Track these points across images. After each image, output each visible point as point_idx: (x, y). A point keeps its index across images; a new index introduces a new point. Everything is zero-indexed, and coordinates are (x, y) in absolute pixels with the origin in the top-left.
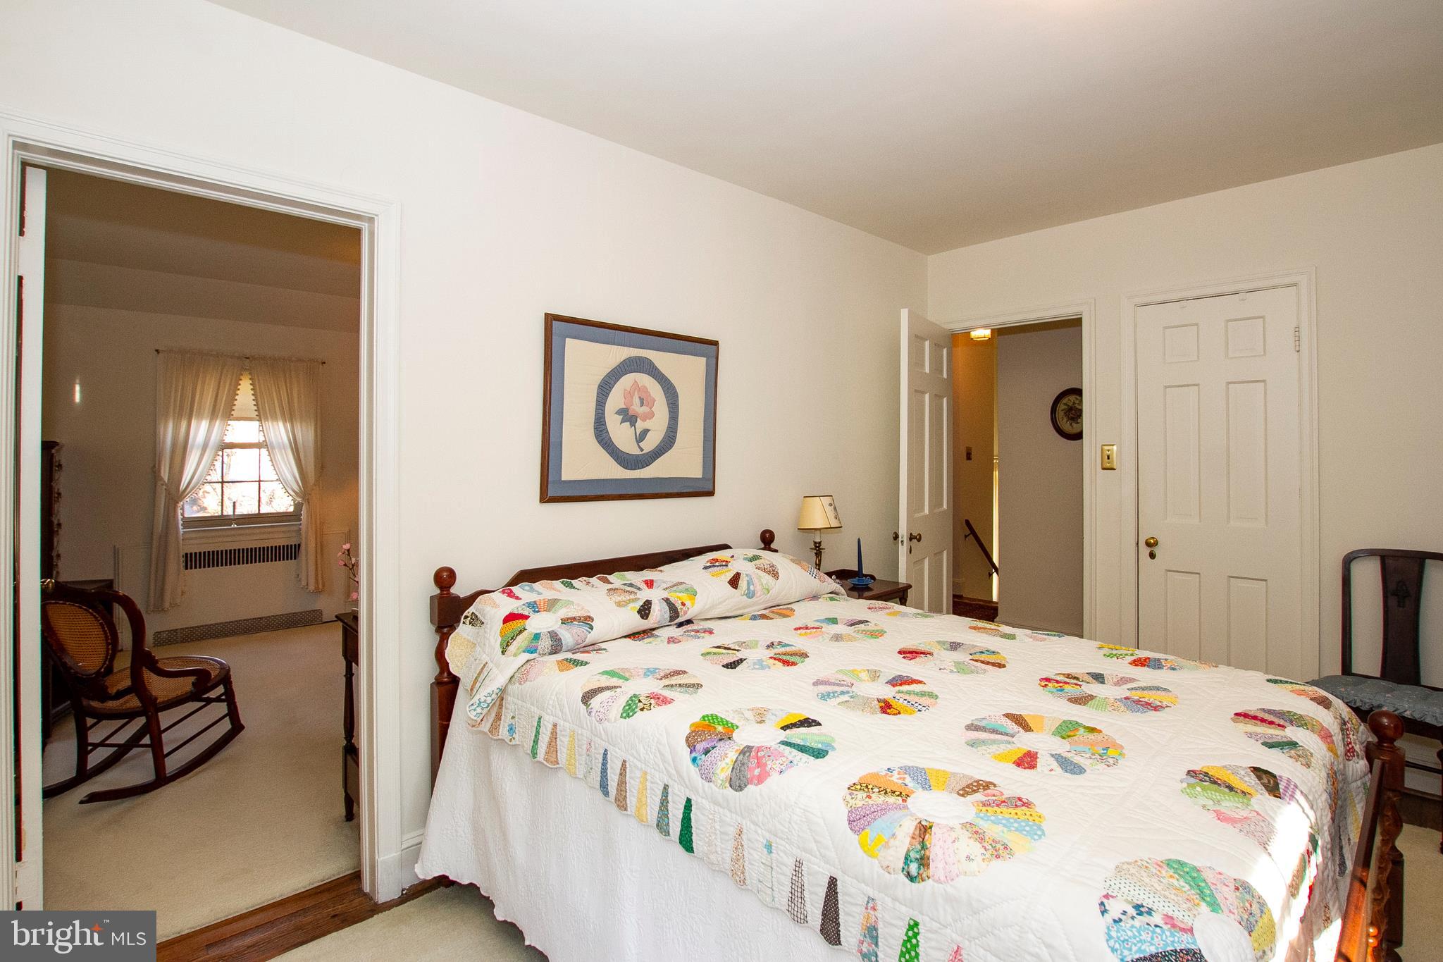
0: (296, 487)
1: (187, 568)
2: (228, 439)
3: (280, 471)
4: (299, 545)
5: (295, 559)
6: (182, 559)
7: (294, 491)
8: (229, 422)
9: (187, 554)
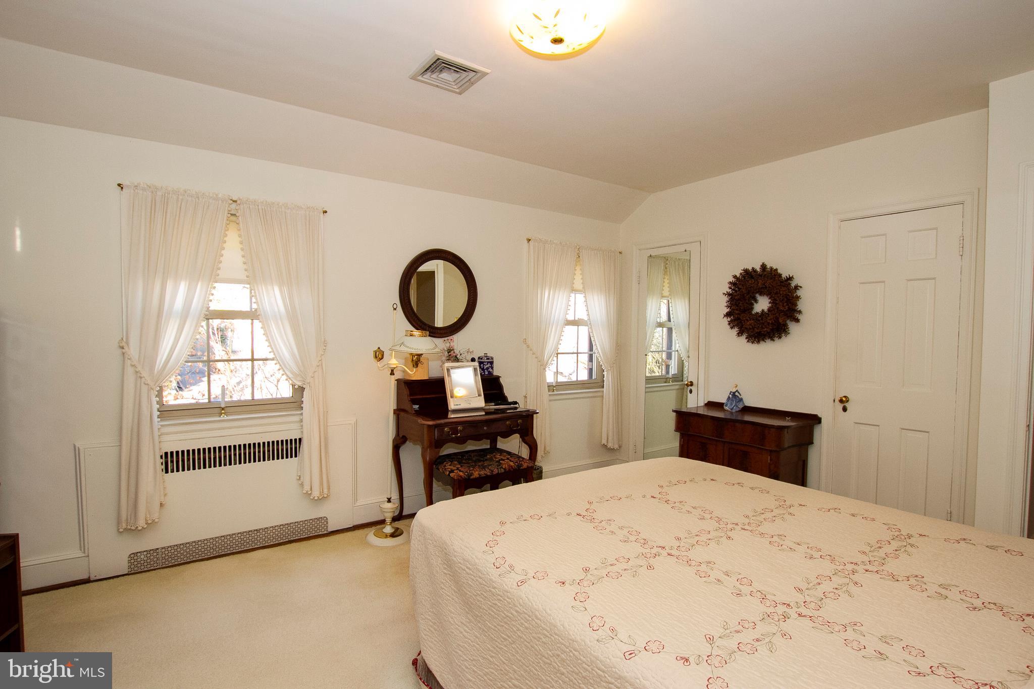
0: (295, 370)
1: (167, 472)
2: (214, 306)
3: (277, 349)
4: (300, 440)
5: (296, 456)
6: (159, 461)
7: (292, 373)
8: (216, 285)
9: (166, 454)
